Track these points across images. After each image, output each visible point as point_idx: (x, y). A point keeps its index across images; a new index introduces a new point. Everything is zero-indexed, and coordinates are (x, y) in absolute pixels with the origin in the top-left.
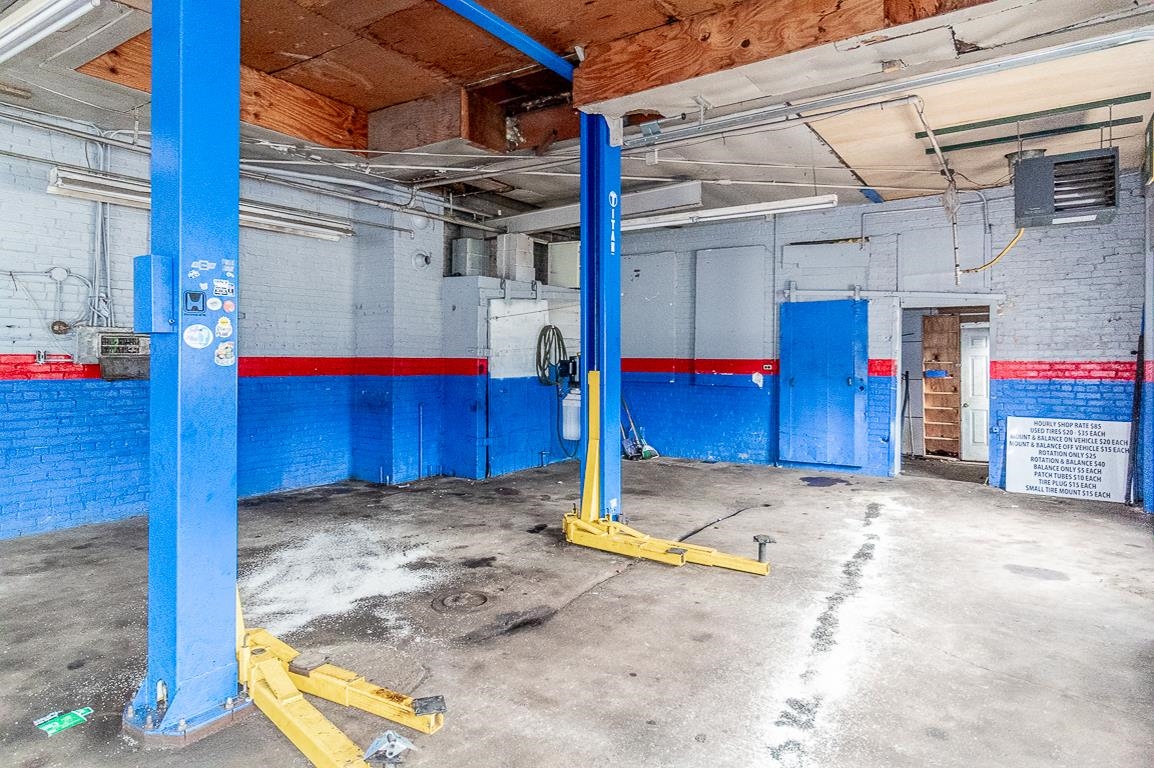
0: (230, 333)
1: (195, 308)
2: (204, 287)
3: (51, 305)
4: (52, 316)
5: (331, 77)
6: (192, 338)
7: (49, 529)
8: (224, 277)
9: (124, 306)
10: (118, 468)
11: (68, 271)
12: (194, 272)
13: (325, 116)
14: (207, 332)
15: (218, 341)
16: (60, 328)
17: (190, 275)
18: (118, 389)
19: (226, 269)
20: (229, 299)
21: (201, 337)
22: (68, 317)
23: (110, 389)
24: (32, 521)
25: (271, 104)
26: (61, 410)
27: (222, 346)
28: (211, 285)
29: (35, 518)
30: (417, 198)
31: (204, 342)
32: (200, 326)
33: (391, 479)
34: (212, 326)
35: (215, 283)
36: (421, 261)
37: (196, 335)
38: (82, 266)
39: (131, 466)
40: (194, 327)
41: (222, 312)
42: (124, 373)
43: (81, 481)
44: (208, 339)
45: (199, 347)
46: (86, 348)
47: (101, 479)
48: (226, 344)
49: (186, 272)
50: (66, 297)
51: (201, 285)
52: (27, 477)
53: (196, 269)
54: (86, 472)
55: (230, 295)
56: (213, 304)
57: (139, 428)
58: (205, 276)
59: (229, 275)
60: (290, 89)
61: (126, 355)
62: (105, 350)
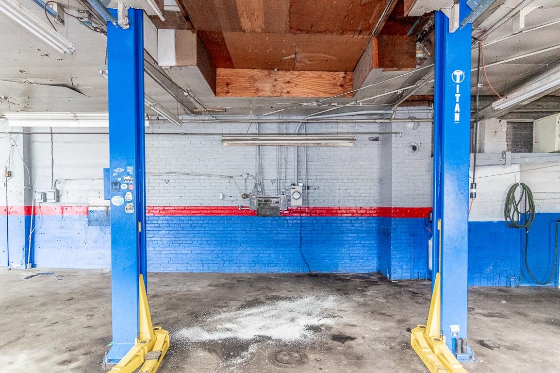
0: (131, 199)
1: (116, 189)
2: (119, 179)
3: (243, 188)
4: (243, 192)
5: (314, 61)
6: (115, 202)
7: (244, 272)
8: (128, 174)
9: (268, 186)
10: (267, 252)
11: (248, 174)
12: (115, 174)
13: (326, 82)
14: (121, 199)
15: (126, 202)
16: (245, 196)
17: (113, 175)
18: (266, 220)
19: (128, 171)
20: (132, 184)
21: (119, 201)
22: (248, 192)
23: (263, 220)
24: (238, 268)
25: (296, 85)
26: (246, 227)
27: (128, 205)
28: (122, 179)
29: (240, 267)
30: (397, 112)
31: (120, 203)
32: (118, 197)
33: (390, 276)
34: (123, 196)
35: (125, 178)
36: (411, 149)
37: (117, 200)
38: (253, 172)
39: (271, 252)
40: (116, 197)
41: (128, 190)
42: (265, 214)
43: (254, 255)
44: (121, 202)
45: (118, 205)
46: (252, 205)
47: (261, 255)
48: (130, 204)
49: (112, 174)
50: (247, 184)
51: (118, 179)
52: (236, 252)
53: (116, 172)
54: (255, 252)
55: (131, 182)
56: (124, 187)
57: (274, 237)
58: (120, 175)
59: (130, 173)
60: (307, 74)
61: (267, 207)
62: (259, 205)
